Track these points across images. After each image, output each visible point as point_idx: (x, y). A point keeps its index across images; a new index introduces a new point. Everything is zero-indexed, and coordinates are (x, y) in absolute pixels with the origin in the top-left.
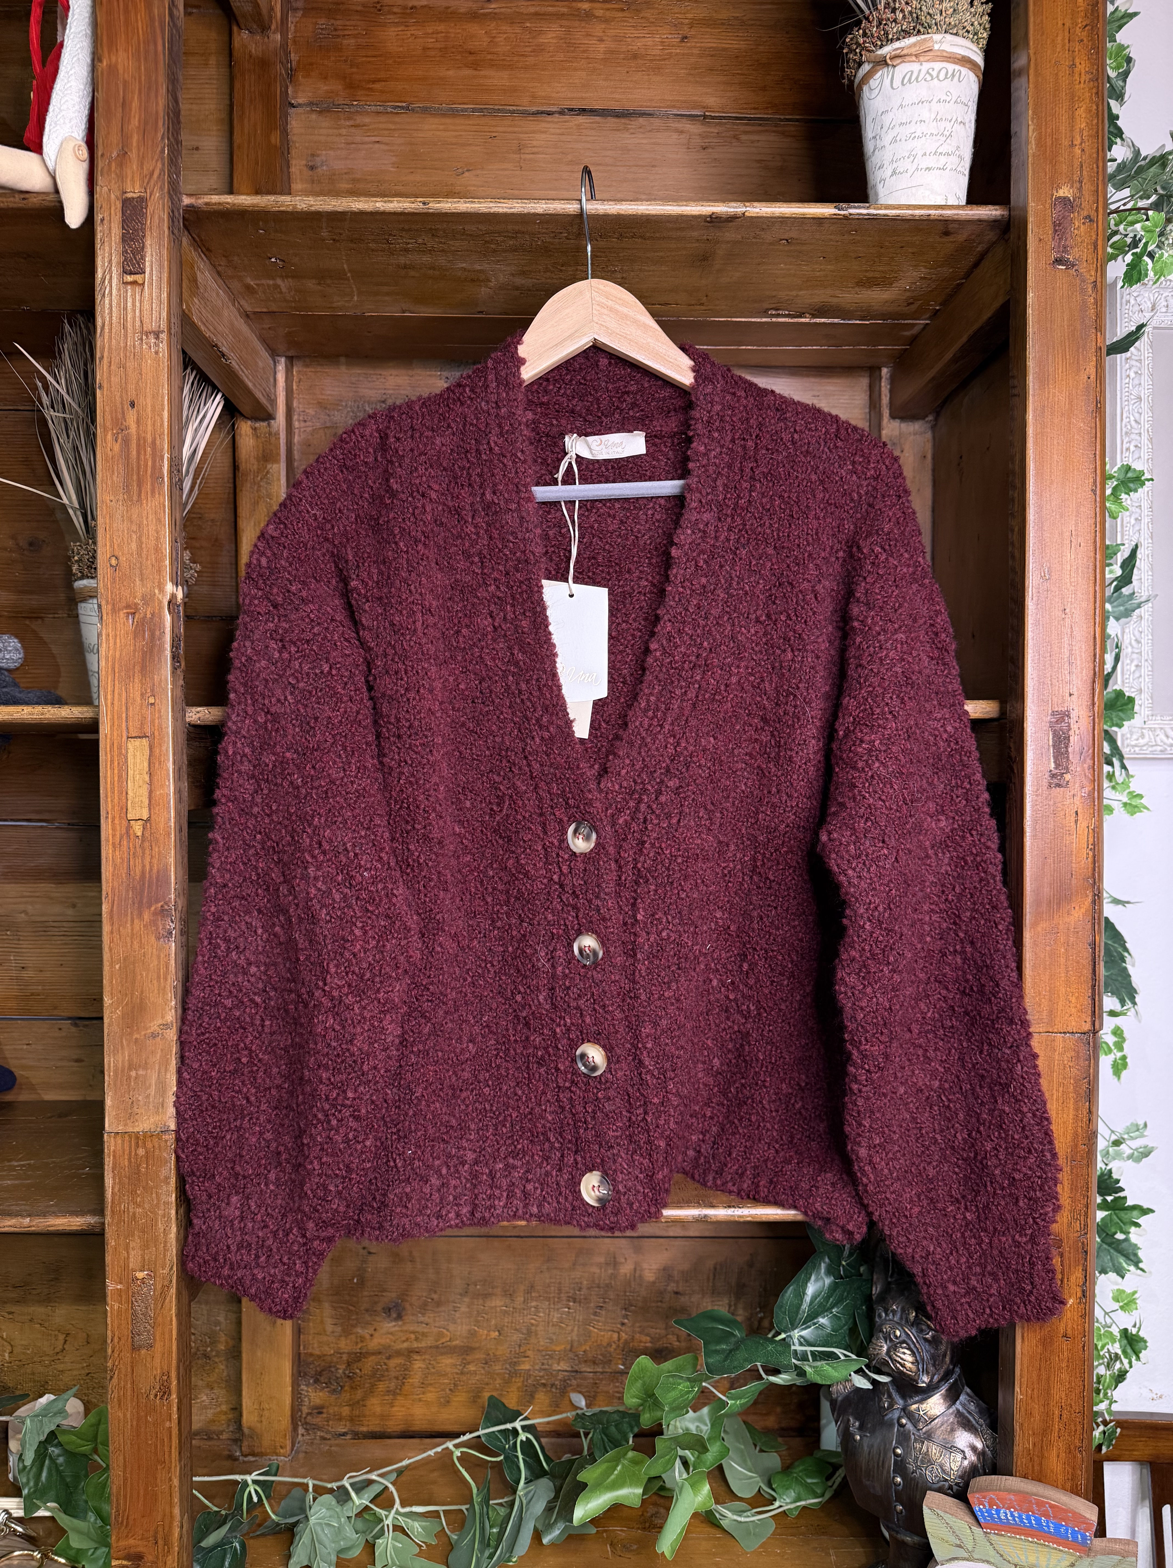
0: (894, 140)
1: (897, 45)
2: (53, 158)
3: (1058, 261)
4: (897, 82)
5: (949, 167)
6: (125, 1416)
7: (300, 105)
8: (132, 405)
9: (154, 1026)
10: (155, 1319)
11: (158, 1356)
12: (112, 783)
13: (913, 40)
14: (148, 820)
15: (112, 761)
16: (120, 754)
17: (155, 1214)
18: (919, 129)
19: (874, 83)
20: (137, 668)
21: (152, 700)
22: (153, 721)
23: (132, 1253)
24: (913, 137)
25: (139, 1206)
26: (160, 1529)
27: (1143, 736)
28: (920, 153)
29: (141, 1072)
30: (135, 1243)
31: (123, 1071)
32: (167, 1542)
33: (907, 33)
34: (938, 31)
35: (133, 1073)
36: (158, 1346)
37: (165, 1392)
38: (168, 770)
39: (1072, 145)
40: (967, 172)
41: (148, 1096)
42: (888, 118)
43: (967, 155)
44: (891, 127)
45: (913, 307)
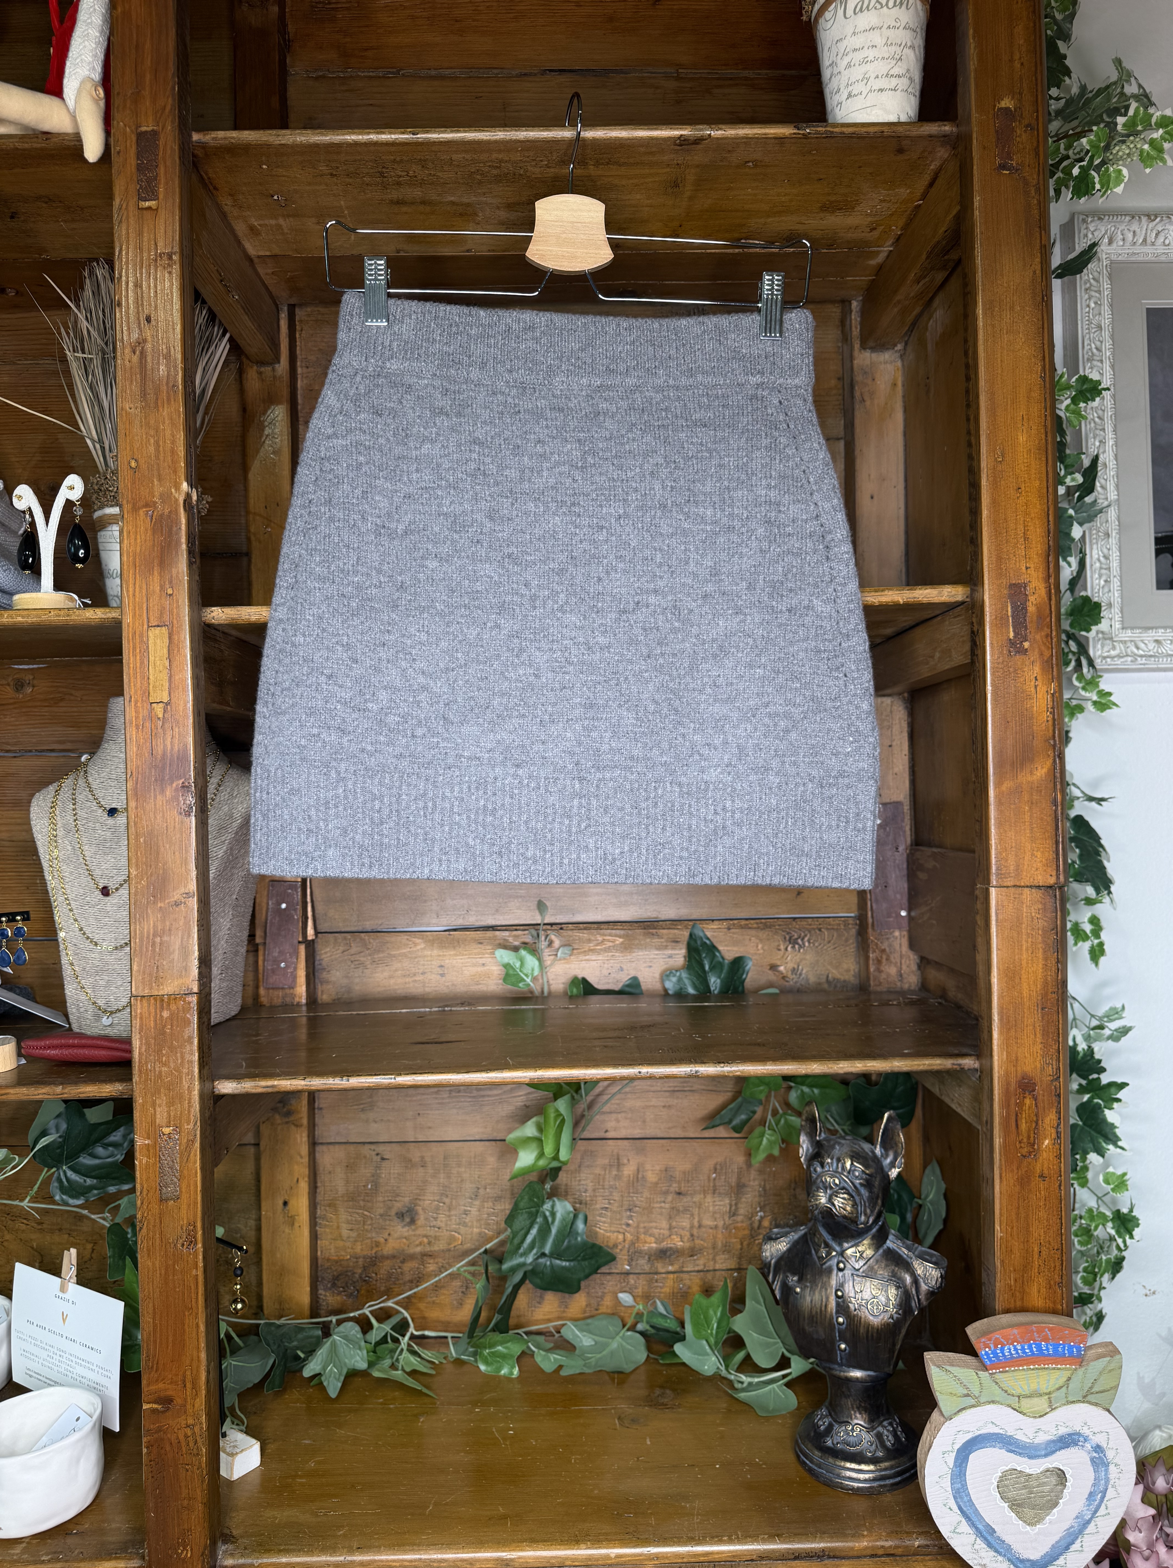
0: (849, 66)
2: (73, 98)
3: (1003, 167)
4: (850, 12)
5: (900, 87)
6: (154, 1264)
7: (297, 73)
8: (148, 319)
9: (176, 896)
10: (181, 1172)
11: (184, 1207)
12: (135, 669)
14: (167, 704)
15: (134, 648)
16: (142, 641)
17: (180, 1072)
18: (871, 54)
19: (828, 15)
20: (156, 562)
21: (170, 591)
22: (171, 612)
23: (158, 1109)
24: (865, 61)
25: (165, 1065)
26: (188, 1373)
27: (1114, 648)
28: (873, 76)
29: (165, 938)
30: (162, 1100)
31: (148, 937)
32: (195, 1385)
35: (158, 940)
36: (184, 1197)
37: (192, 1242)
38: (185, 656)
39: (1011, 61)
40: (918, 94)
41: (172, 961)
42: (842, 46)
43: (917, 76)
44: (845, 54)
45: (876, 234)
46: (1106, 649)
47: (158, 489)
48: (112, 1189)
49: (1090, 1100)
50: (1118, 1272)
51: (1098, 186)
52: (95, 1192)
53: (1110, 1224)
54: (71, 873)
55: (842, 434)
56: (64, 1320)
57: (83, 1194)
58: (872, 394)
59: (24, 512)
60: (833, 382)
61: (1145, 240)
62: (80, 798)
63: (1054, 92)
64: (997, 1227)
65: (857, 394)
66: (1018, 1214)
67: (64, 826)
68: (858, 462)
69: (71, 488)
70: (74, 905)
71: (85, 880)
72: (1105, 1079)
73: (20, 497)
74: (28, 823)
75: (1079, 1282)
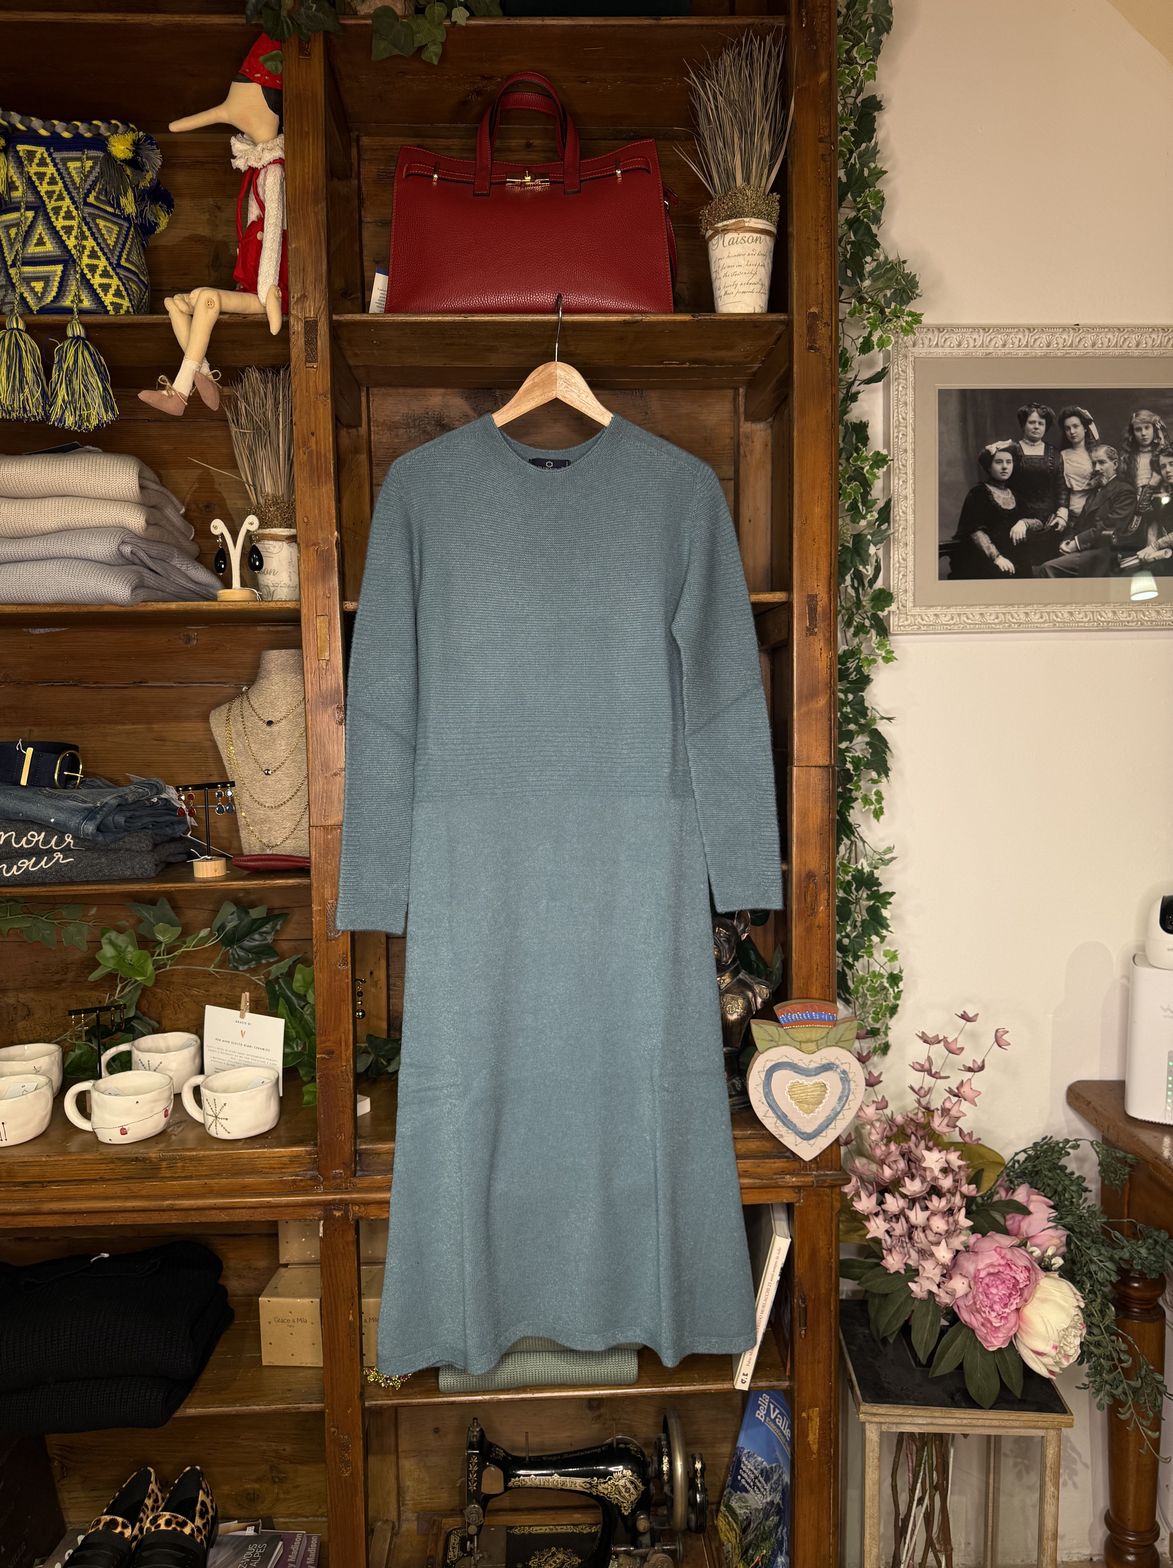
0: (725, 275)
1: (725, 223)
2: (265, 297)
3: (811, 348)
4: (726, 243)
5: (757, 290)
6: (323, 976)
7: (369, 222)
8: (313, 434)
9: (335, 770)
11: (341, 944)
12: (309, 640)
13: (733, 221)
14: (327, 659)
15: (308, 628)
16: (313, 624)
18: (738, 270)
19: (714, 241)
20: (320, 578)
21: (328, 593)
22: (329, 605)
23: (327, 890)
24: (735, 274)
25: (329, 865)
26: (343, 1037)
27: (907, 620)
28: (739, 283)
29: (329, 794)
30: (328, 884)
31: (319, 793)
32: (347, 1043)
33: (730, 217)
34: (747, 216)
35: (325, 795)
36: (341, 939)
37: (345, 963)
38: (338, 633)
39: (817, 284)
40: (767, 292)
41: (333, 807)
42: (722, 263)
43: (767, 282)
44: (724, 268)
45: (749, 359)
46: (901, 620)
47: (321, 535)
48: (264, 961)
49: (874, 904)
50: (894, 1014)
51: (876, 347)
52: (254, 962)
53: (885, 980)
54: (243, 761)
55: (732, 476)
56: (243, 1035)
57: (246, 963)
58: (751, 451)
59: (217, 537)
60: (728, 440)
61: (937, 344)
62: (245, 714)
63: (868, 259)
64: (794, 955)
65: (742, 452)
66: (805, 947)
67: (236, 732)
68: (741, 497)
69: (251, 524)
70: (246, 781)
71: (252, 765)
72: (882, 890)
73: (216, 528)
74: (209, 730)
75: (870, 1019)
